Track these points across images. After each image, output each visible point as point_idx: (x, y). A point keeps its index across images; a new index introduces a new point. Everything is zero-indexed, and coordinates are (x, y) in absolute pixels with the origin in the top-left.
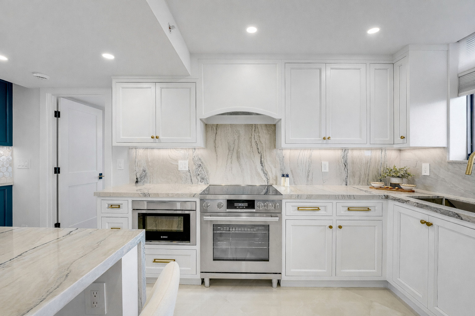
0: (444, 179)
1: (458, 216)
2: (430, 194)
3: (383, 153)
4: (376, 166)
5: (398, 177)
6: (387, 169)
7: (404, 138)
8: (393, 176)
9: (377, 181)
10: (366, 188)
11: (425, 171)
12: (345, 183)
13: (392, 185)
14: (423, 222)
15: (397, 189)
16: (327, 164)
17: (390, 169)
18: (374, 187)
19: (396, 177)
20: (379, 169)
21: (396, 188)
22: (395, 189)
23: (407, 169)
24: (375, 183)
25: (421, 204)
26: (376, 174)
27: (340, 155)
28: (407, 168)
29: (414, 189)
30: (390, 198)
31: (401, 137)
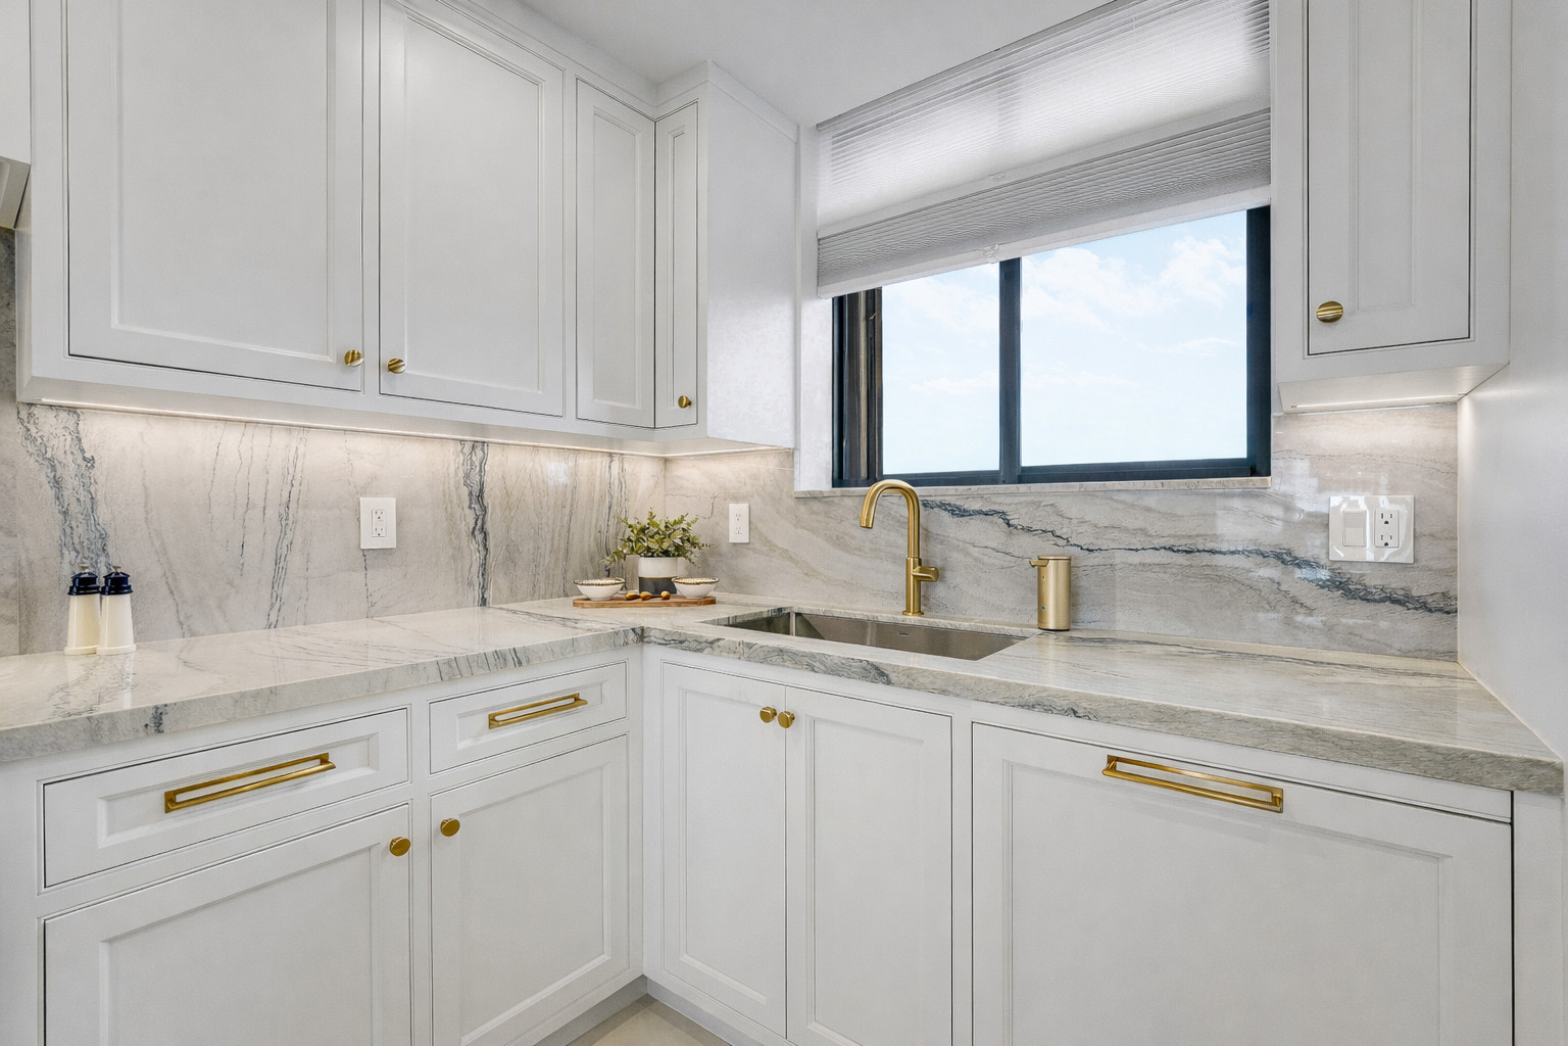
0: (787, 551)
1: (879, 674)
2: (758, 606)
3: (616, 465)
4: (594, 521)
5: (666, 553)
6: (630, 526)
7: (689, 404)
8: (649, 553)
9: (597, 576)
10: (562, 607)
11: (737, 531)
12: (477, 594)
13: (643, 583)
14: (767, 716)
15: (667, 598)
16: (389, 505)
17: (639, 526)
18: (588, 599)
19: (658, 556)
20: (604, 529)
21: (664, 593)
22: (658, 600)
23: (689, 525)
24: (591, 582)
25: (762, 647)
26: (593, 544)
27: (452, 470)
28: (688, 519)
29: (713, 594)
30: (653, 639)
31: (681, 400)
